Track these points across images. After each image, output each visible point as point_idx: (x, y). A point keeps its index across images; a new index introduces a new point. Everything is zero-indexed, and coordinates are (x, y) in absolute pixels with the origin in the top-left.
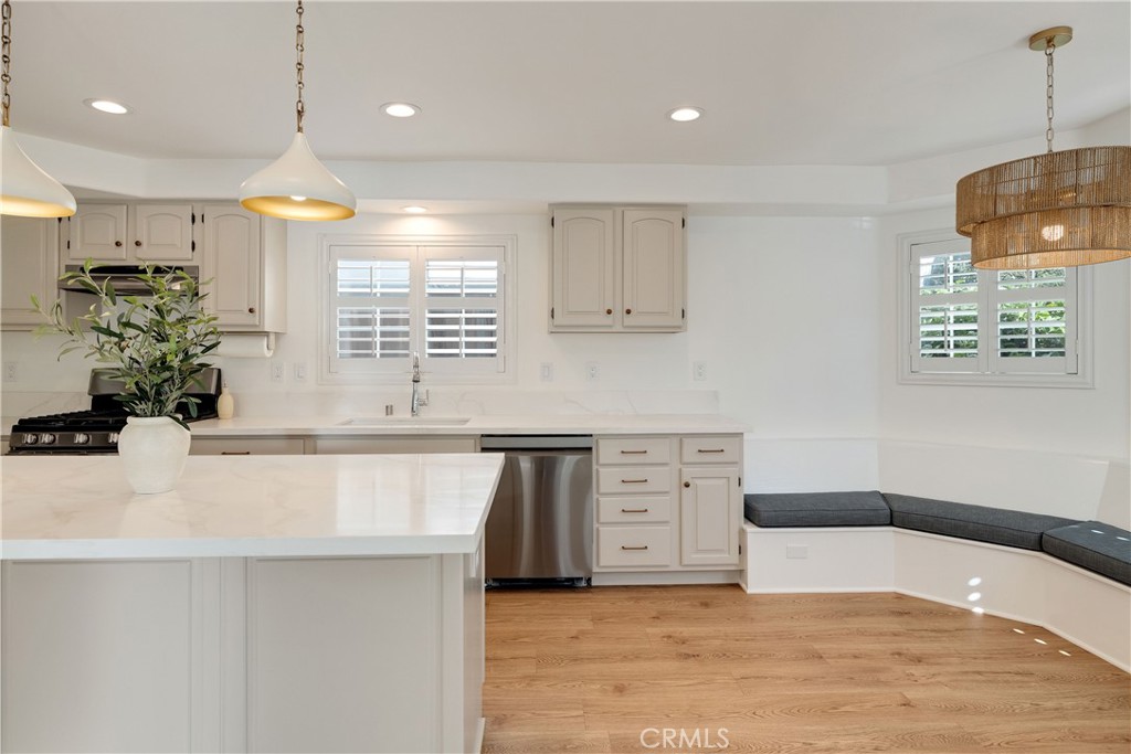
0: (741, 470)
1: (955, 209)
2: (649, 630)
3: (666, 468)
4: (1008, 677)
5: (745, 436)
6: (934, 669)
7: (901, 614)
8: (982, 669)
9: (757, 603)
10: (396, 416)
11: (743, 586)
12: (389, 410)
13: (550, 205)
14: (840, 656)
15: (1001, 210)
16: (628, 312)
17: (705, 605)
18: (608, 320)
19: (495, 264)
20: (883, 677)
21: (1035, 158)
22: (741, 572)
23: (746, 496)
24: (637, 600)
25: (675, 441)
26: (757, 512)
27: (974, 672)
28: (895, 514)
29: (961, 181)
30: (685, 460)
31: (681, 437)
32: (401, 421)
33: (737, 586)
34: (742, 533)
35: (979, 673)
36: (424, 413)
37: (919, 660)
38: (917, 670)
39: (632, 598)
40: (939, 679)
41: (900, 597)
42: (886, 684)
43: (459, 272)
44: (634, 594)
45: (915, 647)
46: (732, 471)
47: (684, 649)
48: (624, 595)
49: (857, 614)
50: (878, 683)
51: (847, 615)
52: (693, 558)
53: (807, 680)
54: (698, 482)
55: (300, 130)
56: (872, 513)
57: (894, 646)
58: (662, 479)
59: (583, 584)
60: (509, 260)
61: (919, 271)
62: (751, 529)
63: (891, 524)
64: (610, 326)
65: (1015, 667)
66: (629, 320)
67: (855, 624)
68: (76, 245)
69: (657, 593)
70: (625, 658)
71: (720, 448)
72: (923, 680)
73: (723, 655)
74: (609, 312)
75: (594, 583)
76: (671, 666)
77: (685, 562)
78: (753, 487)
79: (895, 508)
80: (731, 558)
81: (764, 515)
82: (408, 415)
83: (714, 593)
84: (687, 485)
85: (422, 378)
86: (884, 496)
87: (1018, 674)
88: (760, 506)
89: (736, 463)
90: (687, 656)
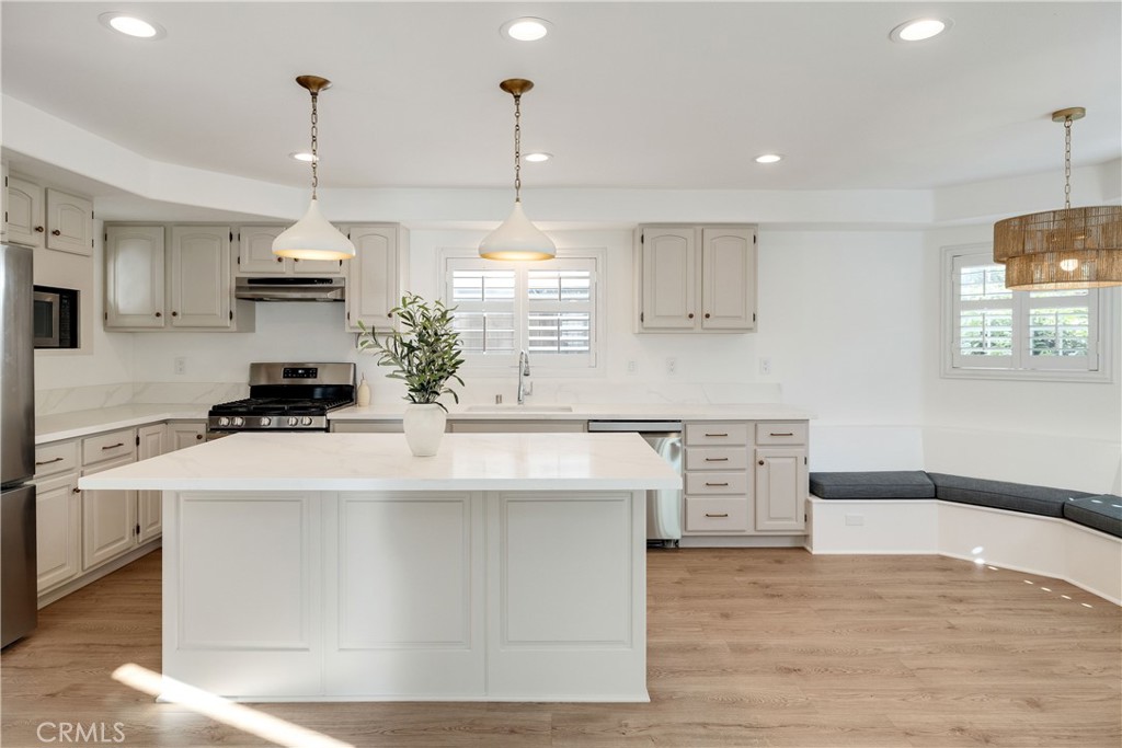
0: (807, 451)
1: (992, 244)
2: (736, 578)
3: (744, 449)
4: (1033, 612)
5: (811, 423)
6: (972, 607)
7: (944, 570)
8: (1012, 607)
9: (822, 561)
10: (505, 404)
11: (808, 548)
12: (499, 399)
13: (640, 224)
14: (897, 597)
15: (1029, 248)
16: (708, 316)
17: (779, 562)
18: (690, 323)
19: (587, 274)
20: (932, 611)
21: (1054, 212)
22: (806, 537)
23: (811, 474)
24: (721, 558)
25: (752, 425)
26: (819, 487)
27: (1006, 609)
28: (939, 489)
29: (997, 223)
30: (759, 442)
31: (756, 423)
32: (509, 409)
33: (803, 549)
34: (808, 504)
35: (1011, 609)
36: (528, 401)
37: (960, 601)
38: (960, 607)
39: (715, 557)
40: (976, 612)
41: (943, 558)
42: (935, 615)
43: (557, 280)
44: (716, 554)
45: (958, 592)
46: (798, 451)
47: (768, 591)
48: (710, 554)
49: (908, 570)
50: (928, 614)
51: (899, 570)
52: (765, 525)
53: (871, 612)
54: (770, 460)
55: (518, 200)
56: (920, 488)
57: (940, 592)
58: (739, 457)
59: (672, 546)
60: (600, 271)
61: (960, 280)
62: (815, 500)
63: (936, 497)
64: (691, 328)
65: (1039, 606)
66: (708, 323)
67: (906, 576)
68: (245, 261)
69: (735, 553)
70: (723, 597)
71: (788, 432)
72: (964, 613)
73: (802, 595)
74: (691, 316)
75: (680, 546)
76: (763, 602)
77: (759, 528)
78: (817, 466)
79: (939, 483)
80: (799, 525)
81: (827, 489)
82: (516, 404)
83: (784, 553)
84: (761, 463)
85: (531, 371)
86: (929, 475)
87: (1041, 610)
88: (822, 481)
89: (802, 445)
90: (773, 596)
